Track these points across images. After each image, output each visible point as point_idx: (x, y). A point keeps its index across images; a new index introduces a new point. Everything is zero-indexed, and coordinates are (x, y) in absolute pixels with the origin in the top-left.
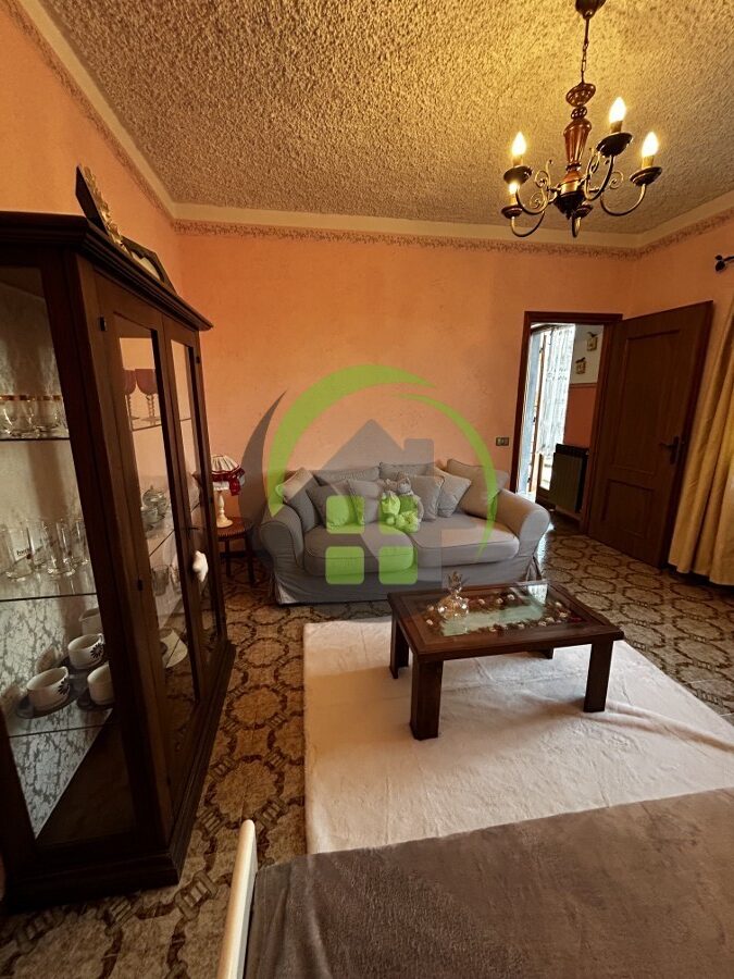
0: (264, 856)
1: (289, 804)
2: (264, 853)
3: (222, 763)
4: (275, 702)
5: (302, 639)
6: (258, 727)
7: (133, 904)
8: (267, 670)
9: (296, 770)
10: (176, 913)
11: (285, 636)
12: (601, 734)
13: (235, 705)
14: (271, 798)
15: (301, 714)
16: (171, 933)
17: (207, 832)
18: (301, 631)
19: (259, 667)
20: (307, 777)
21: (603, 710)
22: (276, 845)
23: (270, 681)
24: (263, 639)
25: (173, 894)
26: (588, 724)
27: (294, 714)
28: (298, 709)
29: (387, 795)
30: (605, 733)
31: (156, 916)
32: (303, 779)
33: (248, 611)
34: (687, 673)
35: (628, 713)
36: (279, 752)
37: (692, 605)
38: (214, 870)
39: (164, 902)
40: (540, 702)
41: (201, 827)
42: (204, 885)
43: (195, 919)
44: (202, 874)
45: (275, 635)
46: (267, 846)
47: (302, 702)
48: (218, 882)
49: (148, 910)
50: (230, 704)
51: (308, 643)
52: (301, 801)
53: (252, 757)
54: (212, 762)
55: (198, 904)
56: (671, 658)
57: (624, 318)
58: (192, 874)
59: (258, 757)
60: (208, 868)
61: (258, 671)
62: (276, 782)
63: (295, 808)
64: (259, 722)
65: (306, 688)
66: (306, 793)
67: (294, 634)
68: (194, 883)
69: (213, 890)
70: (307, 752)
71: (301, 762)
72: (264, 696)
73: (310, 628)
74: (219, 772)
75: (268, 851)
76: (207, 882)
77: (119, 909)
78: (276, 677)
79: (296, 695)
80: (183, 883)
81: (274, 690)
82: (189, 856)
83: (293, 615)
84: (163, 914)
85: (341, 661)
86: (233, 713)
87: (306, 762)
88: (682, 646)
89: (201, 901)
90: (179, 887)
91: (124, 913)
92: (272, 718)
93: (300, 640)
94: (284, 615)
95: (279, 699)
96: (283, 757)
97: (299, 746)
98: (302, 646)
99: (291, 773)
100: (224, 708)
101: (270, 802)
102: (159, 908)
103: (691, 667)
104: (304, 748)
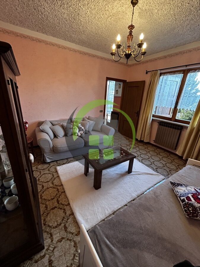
0: (67, 231)
1: (69, 216)
2: (67, 230)
3: (45, 213)
4: (55, 191)
5: (57, 171)
6: (52, 199)
7: (32, 261)
8: (49, 183)
9: (68, 207)
10: (47, 256)
11: (51, 172)
12: (132, 178)
13: (43, 195)
14: (64, 216)
15: (64, 192)
16: (48, 262)
17: (48, 232)
18: (56, 169)
19: (46, 182)
20: (72, 208)
21: (131, 173)
22: (69, 227)
23: (51, 185)
24: (44, 174)
25: (44, 252)
26: (130, 176)
27: (62, 193)
28: (63, 191)
29: (94, 205)
30: (133, 177)
31: (41, 260)
32: (71, 208)
33: (36, 166)
34: (143, 161)
35: (136, 172)
36: (62, 204)
37: (141, 147)
38: (54, 240)
39: (42, 255)
40: (120, 174)
41: (45, 231)
42: (53, 245)
43: (54, 255)
44: (51, 243)
45: (48, 172)
46: (67, 228)
47: (63, 189)
48: (56, 243)
49: (38, 259)
50: (41, 195)
51: (59, 172)
52: (72, 214)
53: (54, 208)
54: (42, 213)
55: (53, 251)
56: (140, 159)
57: (127, 81)
58: (48, 244)
59: (56, 207)
60: (52, 241)
61: (47, 184)
62: (64, 212)
63: (72, 216)
64: (53, 197)
65: (63, 185)
66: (73, 211)
67: (54, 170)
68: (49, 246)
69: (56, 245)
70: (70, 201)
71: (69, 204)
72: (51, 190)
73: (58, 168)
74: (45, 215)
75: (68, 229)
76: (53, 244)
77: (27, 264)
78: (53, 184)
79: (61, 187)
80: (46, 248)
81: (54, 188)
82: (45, 240)
83: (51, 165)
84: (43, 258)
85: (71, 175)
86: (43, 198)
87: (70, 204)
88: (141, 156)
89: (53, 250)
90: (45, 249)
91: (30, 264)
92: (56, 195)
93: (57, 172)
94: (49, 165)
95: (56, 190)
96: (63, 205)
97: (67, 200)
98: (58, 173)
99: (67, 208)
100: (39, 197)
101: (64, 217)
102: (41, 257)
103: (144, 160)
104: (68, 200)
